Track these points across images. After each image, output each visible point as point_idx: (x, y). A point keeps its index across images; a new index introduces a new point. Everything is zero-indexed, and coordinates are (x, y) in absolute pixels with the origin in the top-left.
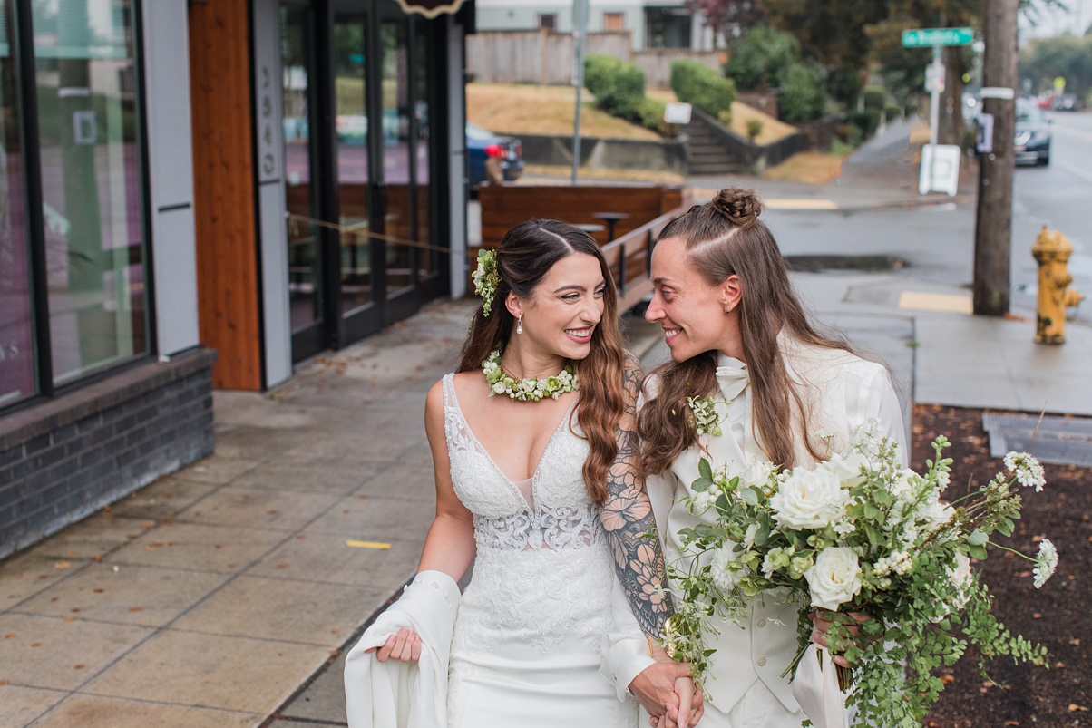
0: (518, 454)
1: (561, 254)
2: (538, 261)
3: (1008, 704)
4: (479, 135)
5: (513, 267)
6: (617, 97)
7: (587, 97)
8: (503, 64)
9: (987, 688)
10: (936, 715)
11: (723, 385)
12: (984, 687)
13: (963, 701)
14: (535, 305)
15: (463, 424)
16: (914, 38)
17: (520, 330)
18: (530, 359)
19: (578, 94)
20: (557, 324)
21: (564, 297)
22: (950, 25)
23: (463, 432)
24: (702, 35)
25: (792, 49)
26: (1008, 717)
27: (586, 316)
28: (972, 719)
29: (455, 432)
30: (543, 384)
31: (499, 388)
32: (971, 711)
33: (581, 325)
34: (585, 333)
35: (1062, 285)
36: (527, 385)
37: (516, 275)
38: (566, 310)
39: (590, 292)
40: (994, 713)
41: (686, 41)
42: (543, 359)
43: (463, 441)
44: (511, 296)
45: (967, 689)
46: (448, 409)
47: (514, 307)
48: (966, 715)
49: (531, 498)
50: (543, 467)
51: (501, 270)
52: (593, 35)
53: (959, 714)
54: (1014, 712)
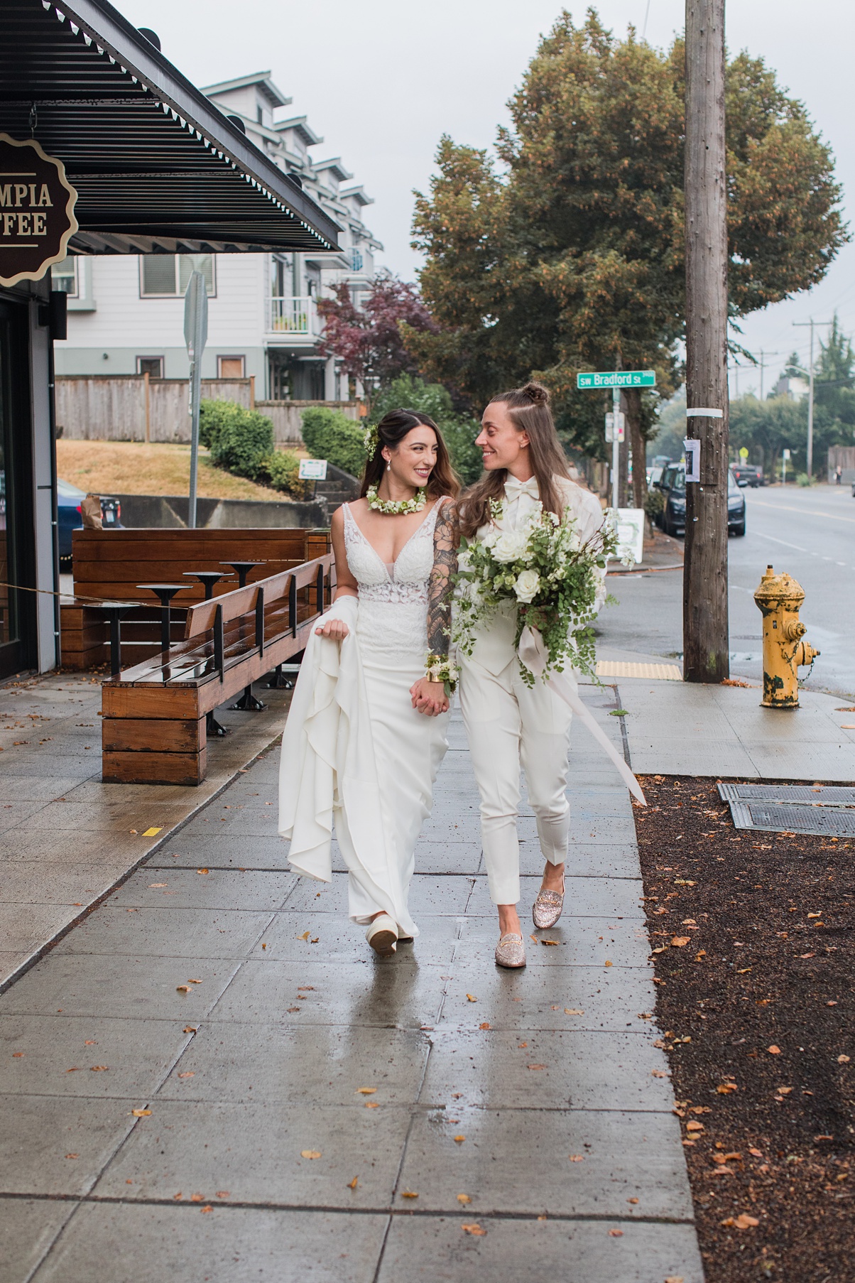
0: (387, 547)
1: (415, 425)
2: (402, 428)
3: (814, 1113)
4: (69, 494)
5: (388, 432)
6: (239, 450)
7: (203, 451)
8: (97, 418)
9: (783, 1095)
10: (722, 1133)
11: (508, 492)
12: (779, 1094)
13: (755, 1113)
14: (398, 453)
15: (356, 529)
16: (588, 380)
17: (389, 468)
18: (394, 489)
19: (194, 451)
20: (410, 464)
21: (415, 449)
22: (627, 367)
23: (357, 534)
24: (336, 385)
25: (443, 402)
26: (817, 1130)
27: (426, 462)
28: (770, 1135)
29: (352, 534)
30: (399, 504)
31: (374, 505)
32: (768, 1126)
33: (423, 467)
34: (425, 472)
35: (793, 637)
36: (390, 504)
37: (389, 436)
38: (415, 456)
39: (429, 449)
40: (797, 1125)
41: (318, 391)
42: (402, 487)
43: (357, 538)
44: (385, 449)
45: (757, 1098)
46: (346, 521)
47: (387, 456)
48: (760, 1131)
49: (392, 577)
50: (400, 558)
51: (380, 435)
52: (208, 381)
53: (752, 1130)
54: (822, 1124)
